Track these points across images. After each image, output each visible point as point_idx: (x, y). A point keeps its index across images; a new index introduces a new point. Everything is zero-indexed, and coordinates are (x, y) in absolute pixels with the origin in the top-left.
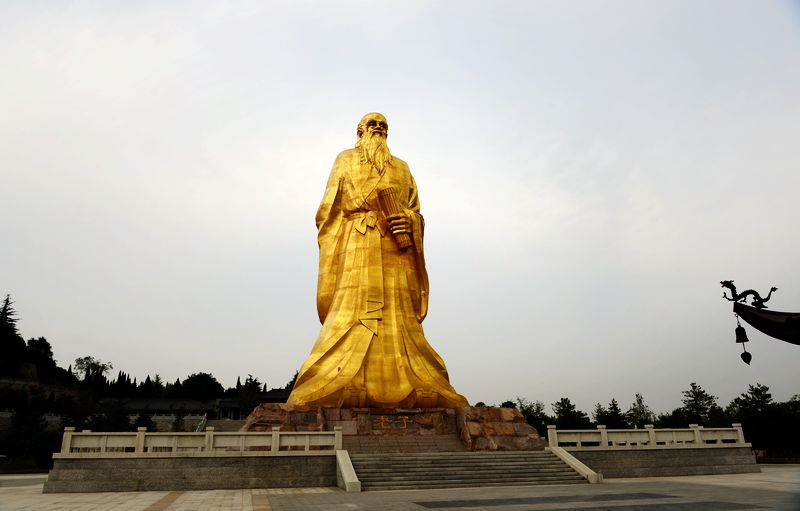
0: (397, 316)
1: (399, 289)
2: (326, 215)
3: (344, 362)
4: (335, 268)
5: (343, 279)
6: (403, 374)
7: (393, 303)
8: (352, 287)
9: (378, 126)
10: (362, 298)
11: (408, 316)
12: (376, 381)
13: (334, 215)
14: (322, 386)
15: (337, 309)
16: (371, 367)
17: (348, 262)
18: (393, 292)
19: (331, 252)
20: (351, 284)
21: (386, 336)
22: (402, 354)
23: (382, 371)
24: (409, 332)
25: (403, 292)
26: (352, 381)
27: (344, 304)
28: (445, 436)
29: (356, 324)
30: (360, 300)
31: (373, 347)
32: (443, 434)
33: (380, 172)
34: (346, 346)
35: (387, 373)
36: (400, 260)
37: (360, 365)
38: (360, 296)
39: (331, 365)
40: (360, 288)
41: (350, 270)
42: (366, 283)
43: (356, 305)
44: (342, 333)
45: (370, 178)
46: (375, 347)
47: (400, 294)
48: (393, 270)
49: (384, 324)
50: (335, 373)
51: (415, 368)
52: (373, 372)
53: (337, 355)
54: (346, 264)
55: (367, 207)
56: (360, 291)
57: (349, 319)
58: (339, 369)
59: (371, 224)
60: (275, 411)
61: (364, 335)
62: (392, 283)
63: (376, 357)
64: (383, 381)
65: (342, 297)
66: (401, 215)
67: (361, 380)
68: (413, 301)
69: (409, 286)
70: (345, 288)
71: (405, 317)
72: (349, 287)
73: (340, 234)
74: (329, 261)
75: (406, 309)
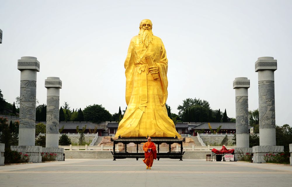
0: (152, 105)
1: (154, 95)
2: (128, 64)
3: (132, 122)
4: (131, 86)
5: (133, 91)
6: (153, 126)
7: (151, 100)
8: (136, 95)
9: (147, 26)
10: (139, 99)
11: (157, 104)
12: (144, 129)
13: (130, 64)
14: (125, 131)
15: (131, 103)
16: (142, 124)
17: (135, 84)
18: (151, 96)
19: (130, 80)
20: (136, 93)
21: (148, 113)
22: (154, 119)
23: (146, 125)
24: (157, 111)
25: (155, 96)
26: (134, 129)
27: (133, 101)
28: (165, 147)
29: (137, 108)
30: (138, 99)
31: (143, 117)
32: (164, 146)
33: (147, 47)
34: (133, 116)
35: (148, 126)
36: (154, 83)
37: (138, 123)
38: (139, 98)
39: (128, 123)
40: (139, 95)
41: (135, 88)
42: (141, 93)
43: (137, 101)
44: (132, 112)
45: (143, 50)
46: (144, 117)
47: (154, 97)
48: (151, 87)
49: (147, 108)
50: (129, 126)
51: (158, 124)
52: (143, 125)
53: (130, 120)
54: (134, 85)
55: (142, 63)
56: (139, 96)
57: (135, 107)
58: (131, 125)
59: (143, 70)
60: (108, 139)
61: (140, 113)
62: (151, 92)
63: (144, 120)
64: (146, 129)
65: (133, 98)
66: (153, 66)
67: (138, 129)
68: (159, 98)
69: (158, 93)
70: (134, 95)
71: (156, 105)
72: (135, 95)
73: (133, 72)
74: (129, 83)
75: (156, 102)
